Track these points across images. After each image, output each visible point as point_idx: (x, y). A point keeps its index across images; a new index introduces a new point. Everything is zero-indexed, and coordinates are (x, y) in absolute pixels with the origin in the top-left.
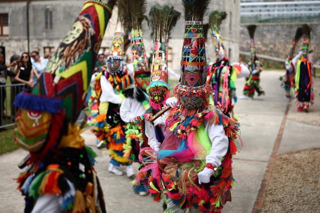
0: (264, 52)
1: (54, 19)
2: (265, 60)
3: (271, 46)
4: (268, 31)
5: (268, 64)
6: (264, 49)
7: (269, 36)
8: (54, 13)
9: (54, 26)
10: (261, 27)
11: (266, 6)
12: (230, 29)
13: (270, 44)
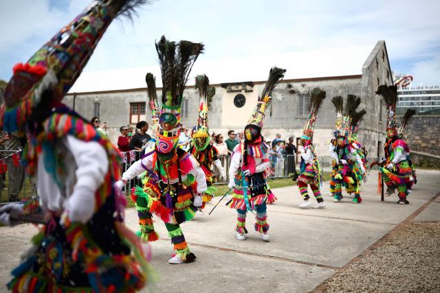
0: (424, 149)
1: (189, 107)
2: (425, 157)
3: (433, 142)
4: (429, 124)
5: (429, 162)
6: (424, 145)
7: (430, 130)
8: (189, 102)
9: (189, 114)
10: (420, 119)
11: (430, 98)
12: (381, 120)
13: (432, 139)
